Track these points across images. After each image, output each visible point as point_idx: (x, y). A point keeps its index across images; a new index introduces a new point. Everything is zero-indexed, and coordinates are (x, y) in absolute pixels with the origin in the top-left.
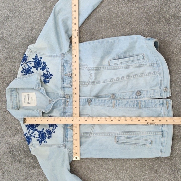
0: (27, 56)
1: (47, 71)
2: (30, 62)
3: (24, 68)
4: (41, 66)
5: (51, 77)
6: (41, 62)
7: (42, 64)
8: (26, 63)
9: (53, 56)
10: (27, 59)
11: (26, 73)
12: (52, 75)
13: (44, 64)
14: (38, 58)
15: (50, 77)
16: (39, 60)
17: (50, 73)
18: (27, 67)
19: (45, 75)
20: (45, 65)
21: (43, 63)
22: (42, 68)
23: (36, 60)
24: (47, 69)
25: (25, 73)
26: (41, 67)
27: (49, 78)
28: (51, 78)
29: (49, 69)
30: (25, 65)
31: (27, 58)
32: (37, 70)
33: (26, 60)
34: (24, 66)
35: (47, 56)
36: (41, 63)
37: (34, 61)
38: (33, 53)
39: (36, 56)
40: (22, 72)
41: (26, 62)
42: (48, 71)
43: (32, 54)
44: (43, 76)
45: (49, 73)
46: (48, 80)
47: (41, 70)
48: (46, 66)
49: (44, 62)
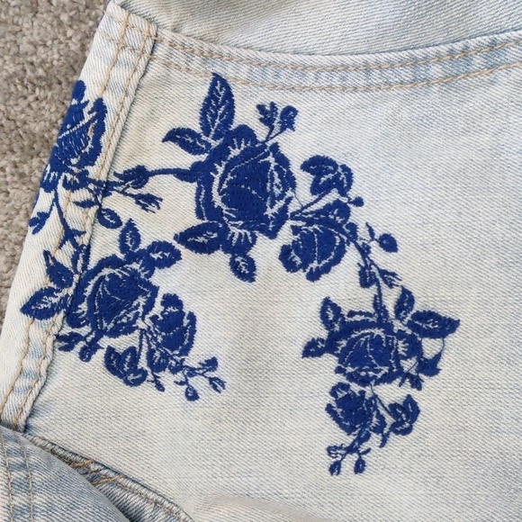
0: (100, 107)
1: (367, 277)
2: (139, 175)
3: (64, 257)
4: (281, 217)
5: (430, 347)
6: (283, 161)
7: (303, 193)
8: (83, 195)
9: (436, 71)
10: (97, 149)
11: (92, 319)
12: (446, 327)
13: (318, 189)
14: (245, 114)
15: (415, 349)
16: (256, 150)
17: (406, 299)
18: (105, 243)
19: (348, 329)
20: (333, 196)
21: (304, 180)
22: (307, 238)
23: (219, 155)
24: (364, 251)
25: (73, 320)
26: (286, 236)
27: (409, 365)
28: (430, 367)
29: (389, 244)
30: (77, 218)
31: (100, 130)
32: (246, 271)
33: (91, 158)
34: (69, 234)
35: (354, 78)
36: (289, 182)
37: (186, 160)
38: (179, 58)
39: (220, 98)
40: (34, 308)
41: (84, 180)
42: (389, 277)
43: (165, 81)
44: (330, 346)
45: (390, 299)
46: (391, 393)
47: (290, 266)
48: (357, 216)
49: (317, 165)
